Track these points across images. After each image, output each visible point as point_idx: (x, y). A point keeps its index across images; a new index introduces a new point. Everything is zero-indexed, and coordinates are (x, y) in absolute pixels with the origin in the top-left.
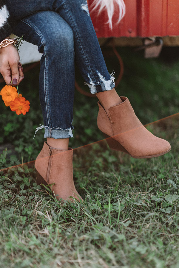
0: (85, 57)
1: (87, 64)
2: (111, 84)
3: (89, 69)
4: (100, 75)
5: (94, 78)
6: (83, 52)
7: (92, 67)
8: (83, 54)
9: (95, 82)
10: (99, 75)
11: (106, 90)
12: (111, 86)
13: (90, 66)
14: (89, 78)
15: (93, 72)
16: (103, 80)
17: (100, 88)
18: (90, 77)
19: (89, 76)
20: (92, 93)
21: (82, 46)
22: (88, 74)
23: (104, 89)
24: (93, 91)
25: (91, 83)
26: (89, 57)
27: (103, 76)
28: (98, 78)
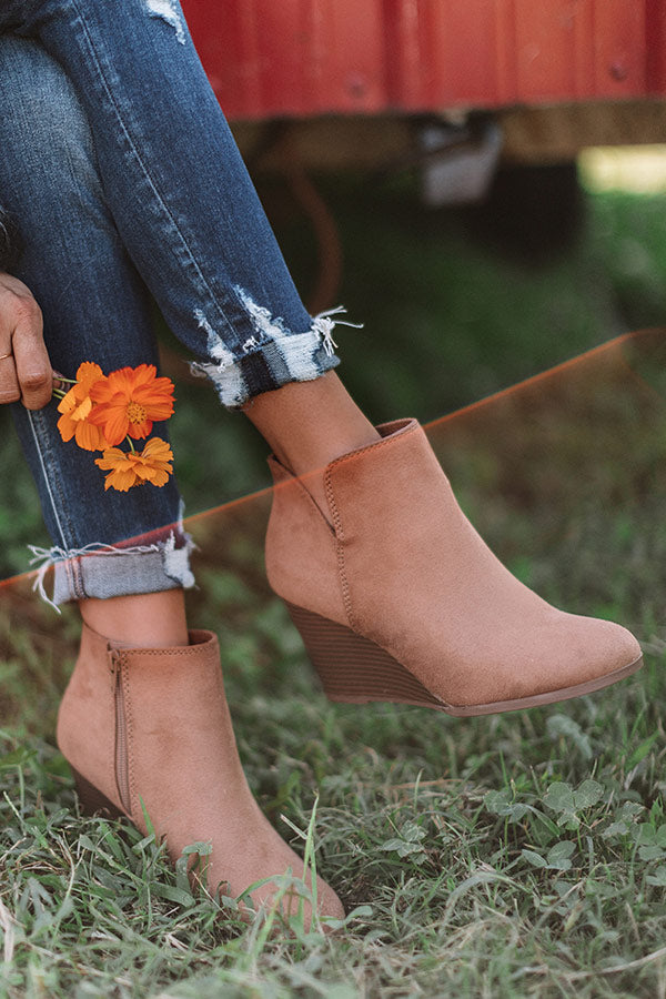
0: (170, 229)
1: (185, 263)
2: (316, 351)
3: (200, 284)
4: (255, 306)
5: (227, 326)
6: (159, 206)
7: (213, 272)
8: (163, 219)
9: (233, 344)
10: (251, 306)
11: (294, 380)
12: (315, 360)
13: (202, 270)
14: (203, 329)
15: (220, 295)
16: (273, 331)
17: (261, 373)
18: (207, 326)
19: (203, 322)
20: (228, 404)
21: (155, 176)
22: (199, 313)
23: (280, 376)
24: (231, 390)
25: (218, 350)
26: (193, 226)
27: (268, 313)
28: (245, 324)
